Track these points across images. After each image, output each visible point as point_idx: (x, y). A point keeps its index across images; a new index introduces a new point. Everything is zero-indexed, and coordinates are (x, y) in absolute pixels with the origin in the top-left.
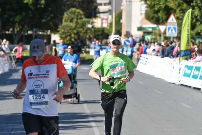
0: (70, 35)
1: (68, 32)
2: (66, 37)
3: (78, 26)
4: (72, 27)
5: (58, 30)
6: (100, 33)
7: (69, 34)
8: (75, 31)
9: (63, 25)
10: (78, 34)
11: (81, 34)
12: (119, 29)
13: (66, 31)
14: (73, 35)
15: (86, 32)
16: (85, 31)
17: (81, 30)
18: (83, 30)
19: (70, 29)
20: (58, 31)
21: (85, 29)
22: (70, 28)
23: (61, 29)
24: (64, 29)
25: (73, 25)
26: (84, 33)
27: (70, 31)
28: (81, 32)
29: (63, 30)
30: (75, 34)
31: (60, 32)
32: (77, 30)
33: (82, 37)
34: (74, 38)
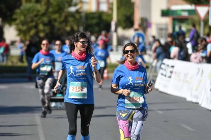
0: (36, 27)
1: (32, 21)
2: (29, 29)
3: (51, 10)
4: (38, 11)
5: (14, 17)
7: (34, 24)
8: (45, 19)
9: (22, 8)
11: (57, 24)
12: (128, 14)
15: (66, 21)
16: (62, 18)
18: (60, 17)
19: (36, 16)
20: (15, 20)
22: (35, 13)
23: (19, 15)
24: (25, 16)
25: (41, 7)
26: (61, 23)
27: (36, 19)
28: (55, 20)
29: (22, 18)
30: (45, 25)
31: (18, 21)
32: (49, 17)
33: (59, 30)
34: (43, 31)
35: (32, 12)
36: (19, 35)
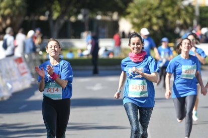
10: (163, 17)
13: (142, 13)
14: (154, 20)
17: (169, 9)
21: (176, 8)
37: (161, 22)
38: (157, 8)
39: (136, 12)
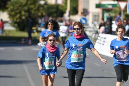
0: (20, 13)
1: (18, 9)
2: (16, 14)
3: (29, 2)
4: (22, 3)
5: (7, 6)
6: (54, 10)
7: (18, 11)
8: (26, 8)
9: (11, 1)
10: (29, 11)
11: (33, 12)
12: (75, 6)
13: (16, 8)
14: (23, 13)
15: (38, 9)
16: (36, 8)
17: (32, 6)
18: (35, 7)
19: (20, 6)
20: (7, 8)
21: (37, 5)
22: (20, 4)
23: (10, 5)
24: (13, 6)
25: (23, 1)
26: (35, 10)
27: (20, 8)
28: (32, 9)
30: (25, 11)
31: (9, 9)
32: (28, 7)
33: (34, 15)
34: (24, 15)
35: (18, 3)
36: (10, 17)
37: (27, 14)
38: (25, 5)
39: (12, 7)
